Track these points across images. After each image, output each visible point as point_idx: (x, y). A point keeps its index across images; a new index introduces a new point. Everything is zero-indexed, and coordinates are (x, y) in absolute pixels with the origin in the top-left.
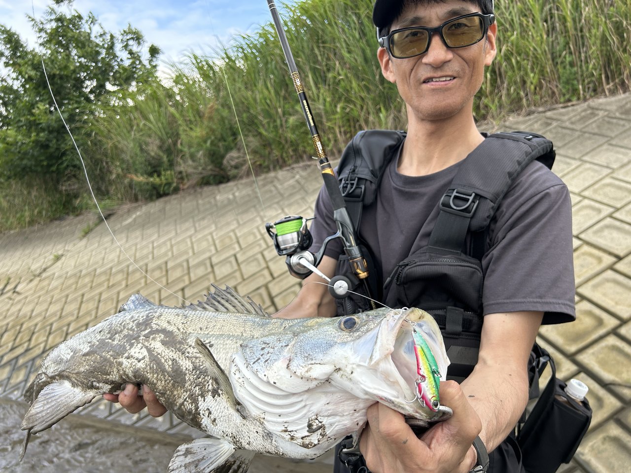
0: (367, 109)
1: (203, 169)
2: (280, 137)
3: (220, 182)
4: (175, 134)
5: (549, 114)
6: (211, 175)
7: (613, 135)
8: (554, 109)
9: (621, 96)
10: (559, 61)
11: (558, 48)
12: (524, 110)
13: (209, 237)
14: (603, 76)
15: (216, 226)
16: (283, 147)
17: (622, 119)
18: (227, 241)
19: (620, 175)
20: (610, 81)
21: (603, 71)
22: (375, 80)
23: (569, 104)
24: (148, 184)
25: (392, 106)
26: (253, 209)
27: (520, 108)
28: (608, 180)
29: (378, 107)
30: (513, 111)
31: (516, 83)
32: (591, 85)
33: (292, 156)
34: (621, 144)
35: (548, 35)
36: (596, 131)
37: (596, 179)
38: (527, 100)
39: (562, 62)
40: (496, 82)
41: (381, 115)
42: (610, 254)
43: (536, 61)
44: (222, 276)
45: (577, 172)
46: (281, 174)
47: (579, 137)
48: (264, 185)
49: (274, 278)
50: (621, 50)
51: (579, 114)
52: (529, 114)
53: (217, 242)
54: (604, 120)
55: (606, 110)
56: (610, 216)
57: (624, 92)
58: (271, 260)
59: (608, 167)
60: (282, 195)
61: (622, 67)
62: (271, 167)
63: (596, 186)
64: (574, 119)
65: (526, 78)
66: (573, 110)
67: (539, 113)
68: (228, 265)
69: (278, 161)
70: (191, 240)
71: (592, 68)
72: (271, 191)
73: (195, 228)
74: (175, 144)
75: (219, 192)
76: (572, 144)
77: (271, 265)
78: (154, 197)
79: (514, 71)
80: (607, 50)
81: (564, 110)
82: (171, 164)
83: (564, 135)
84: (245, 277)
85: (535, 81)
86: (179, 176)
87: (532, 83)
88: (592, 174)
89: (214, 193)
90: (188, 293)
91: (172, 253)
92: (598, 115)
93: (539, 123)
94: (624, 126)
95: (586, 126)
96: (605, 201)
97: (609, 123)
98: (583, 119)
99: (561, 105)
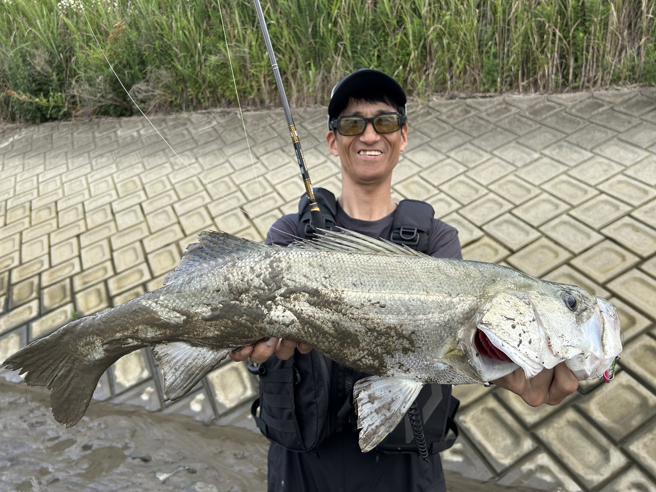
0: (296, 62)
1: (103, 97)
2: (197, 76)
3: (122, 115)
4: (68, 48)
5: (469, 101)
6: (111, 105)
7: (521, 133)
8: (474, 97)
9: (533, 95)
10: (485, 50)
11: (486, 37)
12: (447, 94)
13: (109, 179)
14: (520, 73)
15: (117, 167)
16: (200, 87)
17: (530, 119)
18: (131, 186)
19: (522, 173)
20: (525, 78)
21: (520, 69)
22: (307, 33)
23: (488, 95)
24: (31, 103)
25: (323, 65)
26: (161, 153)
27: (445, 89)
28: (511, 177)
29: (308, 62)
30: (437, 92)
31: (443, 64)
32: (508, 80)
33: (208, 98)
34: (527, 144)
35: (478, 21)
36: (507, 126)
37: (502, 174)
38: (452, 83)
39: (487, 52)
40: (426, 59)
41: (310, 72)
42: (506, 247)
43: (464, 47)
44: (125, 226)
45: (487, 164)
46: (195, 116)
47: (492, 130)
48: (175, 127)
49: (186, 236)
50: (540, 50)
51: (495, 106)
52: (452, 98)
53: (118, 186)
54: (515, 117)
55: (518, 108)
56: (510, 212)
57: (536, 91)
58: (183, 215)
59: (513, 164)
60: (196, 142)
61: (537, 66)
62: (184, 106)
63: (501, 182)
64: (490, 111)
65: (453, 62)
66: (490, 102)
67: (461, 98)
68: (132, 214)
69: (192, 100)
70: (87, 179)
71: (512, 63)
72: (183, 135)
73: (92, 166)
74: (68, 60)
75: (121, 127)
76: (486, 136)
77: (182, 219)
78: (38, 121)
79: (443, 52)
80: (527, 48)
81: (482, 100)
82: (62, 85)
83: (480, 126)
84: (153, 231)
85: (461, 66)
86: (72, 100)
87: (458, 67)
88: (499, 168)
89: (114, 127)
90: (84, 241)
91: (64, 191)
92: (510, 111)
93: (460, 108)
94: (531, 126)
95: (500, 120)
96: (507, 197)
97: (519, 120)
98: (498, 112)
99: (480, 95)
